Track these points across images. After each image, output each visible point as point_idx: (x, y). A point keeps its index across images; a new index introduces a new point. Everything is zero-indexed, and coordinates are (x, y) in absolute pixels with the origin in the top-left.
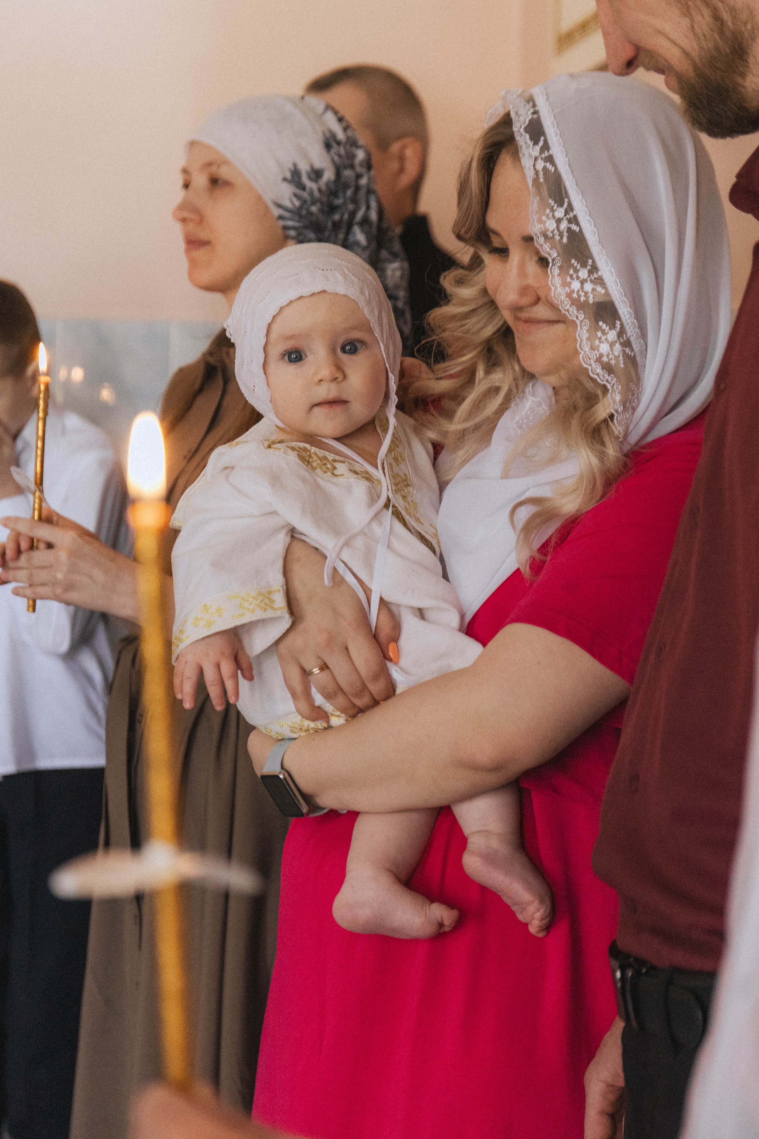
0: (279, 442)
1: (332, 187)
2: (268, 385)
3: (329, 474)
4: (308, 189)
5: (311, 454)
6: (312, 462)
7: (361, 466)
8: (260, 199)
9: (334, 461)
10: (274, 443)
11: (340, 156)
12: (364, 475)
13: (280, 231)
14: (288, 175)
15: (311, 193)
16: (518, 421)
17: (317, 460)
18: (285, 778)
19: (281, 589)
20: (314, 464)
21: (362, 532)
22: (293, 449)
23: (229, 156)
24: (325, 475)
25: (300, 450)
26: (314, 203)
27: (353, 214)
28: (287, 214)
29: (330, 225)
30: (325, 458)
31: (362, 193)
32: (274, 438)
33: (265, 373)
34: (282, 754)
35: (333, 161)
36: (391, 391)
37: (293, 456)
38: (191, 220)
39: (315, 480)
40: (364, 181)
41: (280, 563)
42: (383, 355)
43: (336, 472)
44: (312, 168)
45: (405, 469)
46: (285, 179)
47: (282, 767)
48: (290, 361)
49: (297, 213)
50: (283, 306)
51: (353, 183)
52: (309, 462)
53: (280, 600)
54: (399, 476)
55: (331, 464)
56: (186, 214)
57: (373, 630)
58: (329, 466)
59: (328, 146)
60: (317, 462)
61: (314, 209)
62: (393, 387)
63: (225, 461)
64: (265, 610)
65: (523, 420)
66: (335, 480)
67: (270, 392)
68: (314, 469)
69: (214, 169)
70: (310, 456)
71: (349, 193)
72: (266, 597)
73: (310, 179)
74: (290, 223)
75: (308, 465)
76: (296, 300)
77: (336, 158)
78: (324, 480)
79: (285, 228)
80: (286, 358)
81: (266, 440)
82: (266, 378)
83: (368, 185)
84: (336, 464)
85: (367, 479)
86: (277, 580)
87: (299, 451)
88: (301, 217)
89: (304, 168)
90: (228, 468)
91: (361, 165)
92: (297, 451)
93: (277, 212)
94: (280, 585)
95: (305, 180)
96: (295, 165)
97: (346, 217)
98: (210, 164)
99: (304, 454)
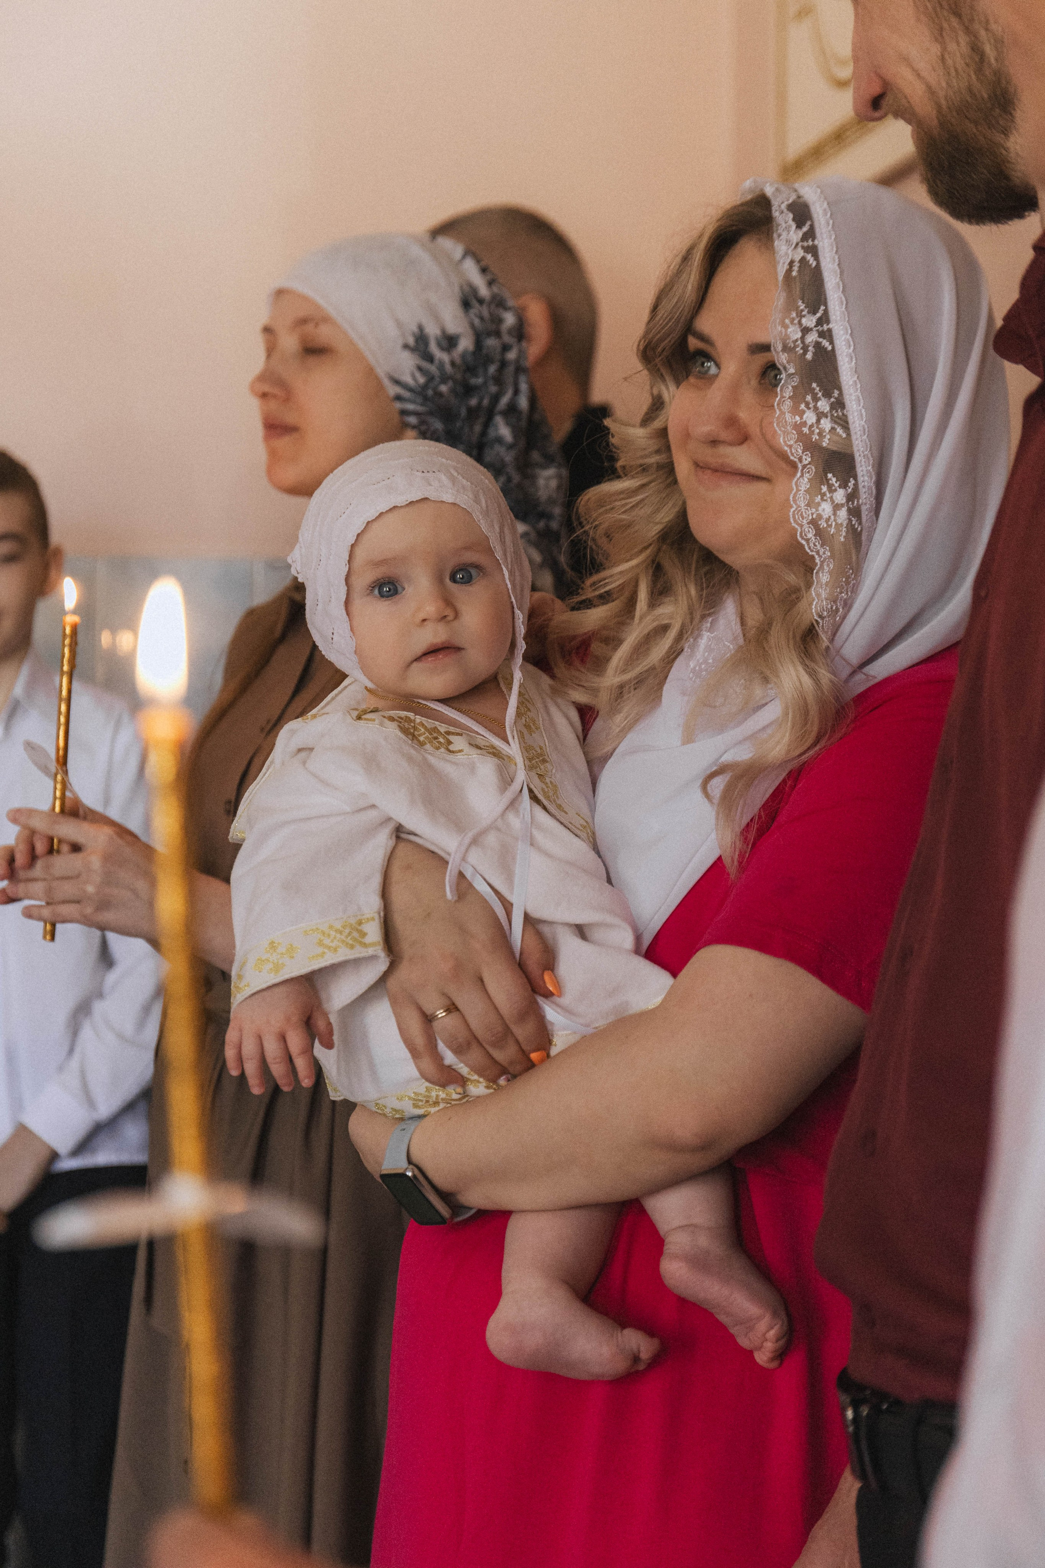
0: (371, 712)
1: (469, 358)
2: (352, 629)
3: (442, 750)
4: (437, 362)
5: (416, 725)
6: (419, 735)
7: (483, 738)
8: (370, 371)
9: (448, 733)
10: (365, 712)
11: (482, 319)
12: (491, 751)
13: (396, 418)
14: (411, 341)
15: (441, 367)
16: (695, 668)
17: (425, 734)
18: (414, 1176)
19: (376, 916)
20: (422, 739)
21: (492, 827)
22: (392, 719)
23: (332, 312)
24: (438, 752)
25: (400, 720)
26: (444, 379)
27: (496, 398)
28: (406, 394)
29: (463, 412)
30: (435, 729)
31: (511, 369)
32: (364, 706)
33: (348, 614)
34: (407, 1141)
35: (472, 326)
36: (517, 635)
37: (392, 729)
38: (275, 396)
39: (425, 759)
40: (512, 355)
41: (376, 881)
42: (507, 585)
43: (451, 747)
44: (443, 331)
45: (541, 740)
46: (406, 346)
47: (410, 1161)
48: (382, 595)
49: (420, 393)
50: (370, 520)
51: (498, 357)
52: (414, 736)
53: (374, 932)
54: (534, 749)
55: (444, 737)
56: (266, 388)
57: (518, 955)
58: (441, 740)
59: (466, 304)
60: (426, 735)
61: (444, 388)
62: (521, 630)
63: (298, 741)
64: (352, 947)
65: (700, 667)
66: (451, 757)
67: (354, 639)
68: (422, 744)
69: (309, 328)
70: (415, 728)
71: (492, 369)
72: (357, 931)
73: (442, 348)
74: (410, 407)
75: (413, 739)
76: (387, 511)
77: (477, 321)
78: (437, 759)
79: (404, 413)
80: (376, 591)
81: (353, 709)
82: (350, 620)
83: (517, 361)
84: (451, 738)
85: (494, 755)
86: (372, 904)
87: (400, 722)
88: (426, 398)
89: (432, 331)
90: (305, 750)
91: (510, 332)
92: (397, 721)
93: (393, 390)
94: (376, 910)
95: (434, 348)
96: (421, 328)
97: (486, 402)
98: (303, 321)
99: (406, 725)
